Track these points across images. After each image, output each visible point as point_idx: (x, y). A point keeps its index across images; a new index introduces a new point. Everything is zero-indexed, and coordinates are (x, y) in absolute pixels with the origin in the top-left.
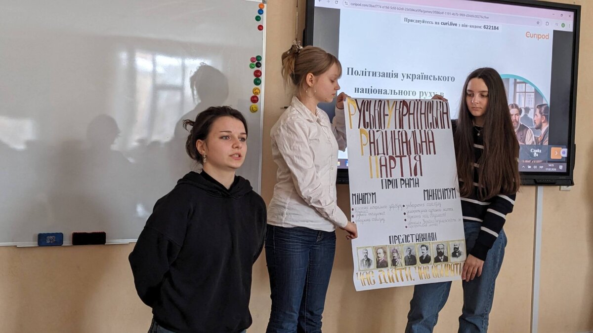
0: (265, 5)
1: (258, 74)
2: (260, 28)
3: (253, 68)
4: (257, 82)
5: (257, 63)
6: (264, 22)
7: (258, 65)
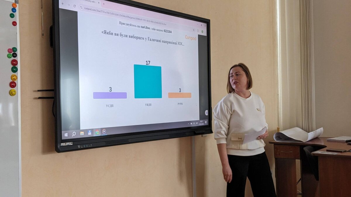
0: (17, 5)
1: (14, 63)
2: (14, 24)
3: (11, 57)
4: (14, 70)
5: (13, 54)
6: (17, 19)
7: (15, 55)
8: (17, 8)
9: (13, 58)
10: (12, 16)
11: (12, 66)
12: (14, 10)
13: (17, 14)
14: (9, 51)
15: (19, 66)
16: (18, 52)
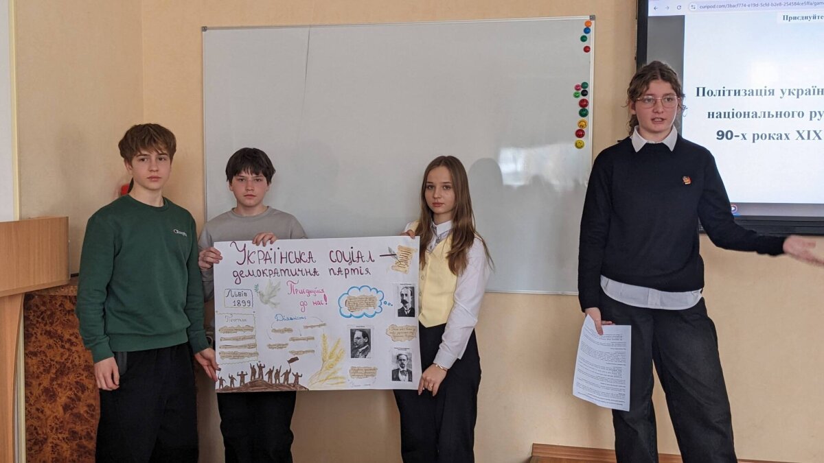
0: (593, 22)
1: (583, 104)
2: (587, 49)
3: (578, 97)
4: (583, 113)
5: (583, 91)
6: (591, 42)
7: (585, 93)
8: (592, 28)
9: (582, 97)
10: (583, 39)
11: (581, 108)
12: (587, 30)
13: (591, 36)
14: (577, 88)
15: (590, 108)
16: (590, 89)
